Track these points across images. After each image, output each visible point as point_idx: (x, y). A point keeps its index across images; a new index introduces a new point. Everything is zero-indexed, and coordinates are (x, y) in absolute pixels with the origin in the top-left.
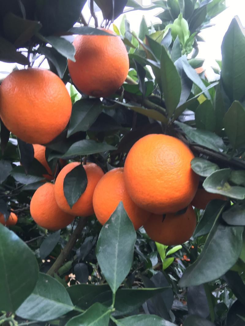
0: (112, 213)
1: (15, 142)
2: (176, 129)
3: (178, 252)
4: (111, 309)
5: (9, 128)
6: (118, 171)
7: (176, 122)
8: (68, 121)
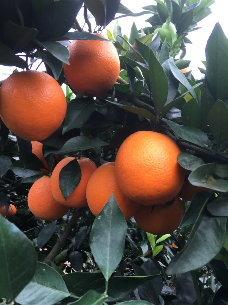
0: (104, 206)
1: (14, 138)
2: (163, 126)
3: (167, 240)
4: (104, 296)
5: (8, 127)
6: (109, 165)
7: (163, 119)
8: (63, 119)
